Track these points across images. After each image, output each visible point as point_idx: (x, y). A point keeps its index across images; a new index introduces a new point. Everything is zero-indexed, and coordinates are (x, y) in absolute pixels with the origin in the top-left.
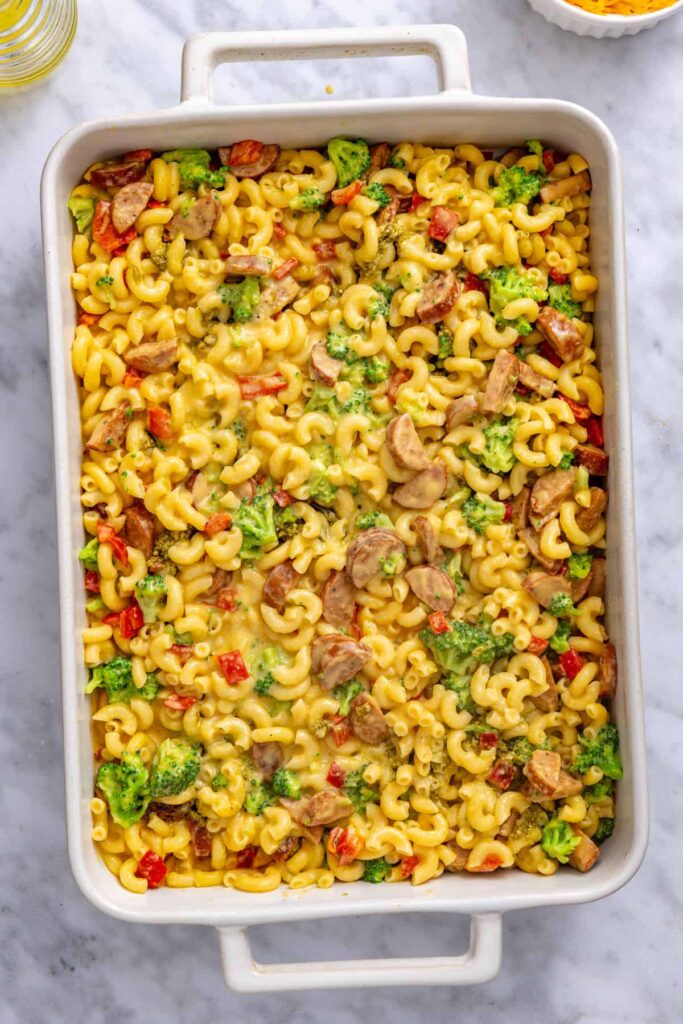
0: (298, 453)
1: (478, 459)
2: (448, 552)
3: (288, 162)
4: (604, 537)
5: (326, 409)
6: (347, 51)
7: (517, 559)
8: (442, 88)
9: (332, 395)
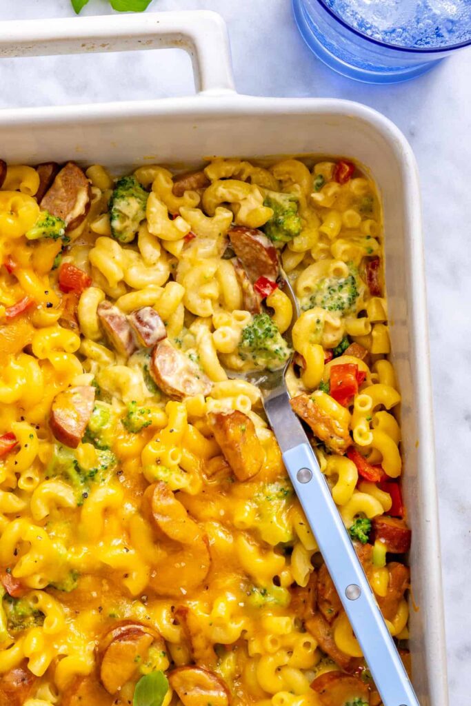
0: (32, 532)
1: (253, 533)
2: (220, 650)
3: (19, 181)
4: (407, 625)
5: (66, 477)
6: (83, 45)
7: (304, 655)
8: (200, 87)
9: (73, 458)
